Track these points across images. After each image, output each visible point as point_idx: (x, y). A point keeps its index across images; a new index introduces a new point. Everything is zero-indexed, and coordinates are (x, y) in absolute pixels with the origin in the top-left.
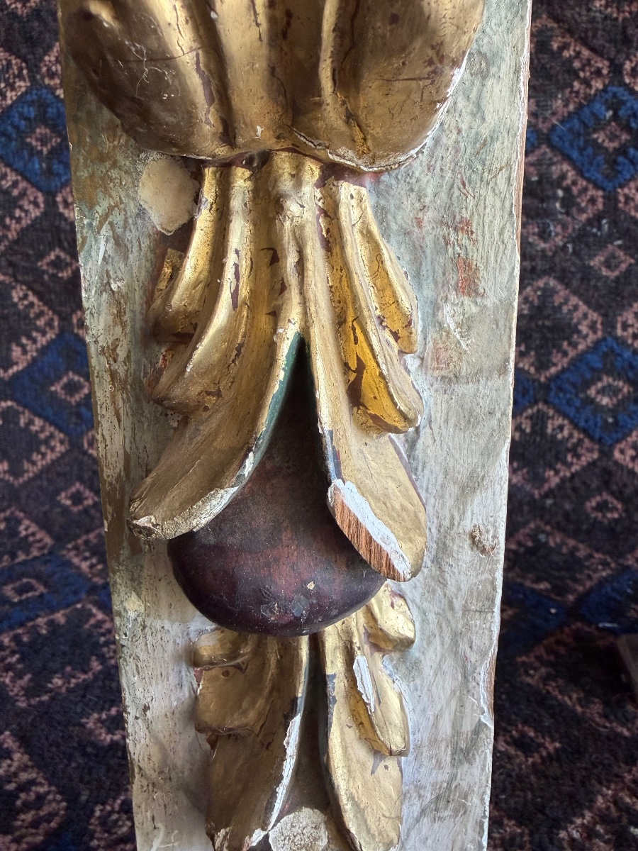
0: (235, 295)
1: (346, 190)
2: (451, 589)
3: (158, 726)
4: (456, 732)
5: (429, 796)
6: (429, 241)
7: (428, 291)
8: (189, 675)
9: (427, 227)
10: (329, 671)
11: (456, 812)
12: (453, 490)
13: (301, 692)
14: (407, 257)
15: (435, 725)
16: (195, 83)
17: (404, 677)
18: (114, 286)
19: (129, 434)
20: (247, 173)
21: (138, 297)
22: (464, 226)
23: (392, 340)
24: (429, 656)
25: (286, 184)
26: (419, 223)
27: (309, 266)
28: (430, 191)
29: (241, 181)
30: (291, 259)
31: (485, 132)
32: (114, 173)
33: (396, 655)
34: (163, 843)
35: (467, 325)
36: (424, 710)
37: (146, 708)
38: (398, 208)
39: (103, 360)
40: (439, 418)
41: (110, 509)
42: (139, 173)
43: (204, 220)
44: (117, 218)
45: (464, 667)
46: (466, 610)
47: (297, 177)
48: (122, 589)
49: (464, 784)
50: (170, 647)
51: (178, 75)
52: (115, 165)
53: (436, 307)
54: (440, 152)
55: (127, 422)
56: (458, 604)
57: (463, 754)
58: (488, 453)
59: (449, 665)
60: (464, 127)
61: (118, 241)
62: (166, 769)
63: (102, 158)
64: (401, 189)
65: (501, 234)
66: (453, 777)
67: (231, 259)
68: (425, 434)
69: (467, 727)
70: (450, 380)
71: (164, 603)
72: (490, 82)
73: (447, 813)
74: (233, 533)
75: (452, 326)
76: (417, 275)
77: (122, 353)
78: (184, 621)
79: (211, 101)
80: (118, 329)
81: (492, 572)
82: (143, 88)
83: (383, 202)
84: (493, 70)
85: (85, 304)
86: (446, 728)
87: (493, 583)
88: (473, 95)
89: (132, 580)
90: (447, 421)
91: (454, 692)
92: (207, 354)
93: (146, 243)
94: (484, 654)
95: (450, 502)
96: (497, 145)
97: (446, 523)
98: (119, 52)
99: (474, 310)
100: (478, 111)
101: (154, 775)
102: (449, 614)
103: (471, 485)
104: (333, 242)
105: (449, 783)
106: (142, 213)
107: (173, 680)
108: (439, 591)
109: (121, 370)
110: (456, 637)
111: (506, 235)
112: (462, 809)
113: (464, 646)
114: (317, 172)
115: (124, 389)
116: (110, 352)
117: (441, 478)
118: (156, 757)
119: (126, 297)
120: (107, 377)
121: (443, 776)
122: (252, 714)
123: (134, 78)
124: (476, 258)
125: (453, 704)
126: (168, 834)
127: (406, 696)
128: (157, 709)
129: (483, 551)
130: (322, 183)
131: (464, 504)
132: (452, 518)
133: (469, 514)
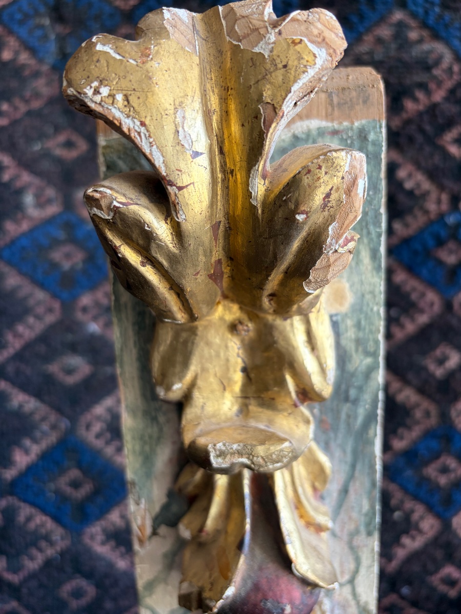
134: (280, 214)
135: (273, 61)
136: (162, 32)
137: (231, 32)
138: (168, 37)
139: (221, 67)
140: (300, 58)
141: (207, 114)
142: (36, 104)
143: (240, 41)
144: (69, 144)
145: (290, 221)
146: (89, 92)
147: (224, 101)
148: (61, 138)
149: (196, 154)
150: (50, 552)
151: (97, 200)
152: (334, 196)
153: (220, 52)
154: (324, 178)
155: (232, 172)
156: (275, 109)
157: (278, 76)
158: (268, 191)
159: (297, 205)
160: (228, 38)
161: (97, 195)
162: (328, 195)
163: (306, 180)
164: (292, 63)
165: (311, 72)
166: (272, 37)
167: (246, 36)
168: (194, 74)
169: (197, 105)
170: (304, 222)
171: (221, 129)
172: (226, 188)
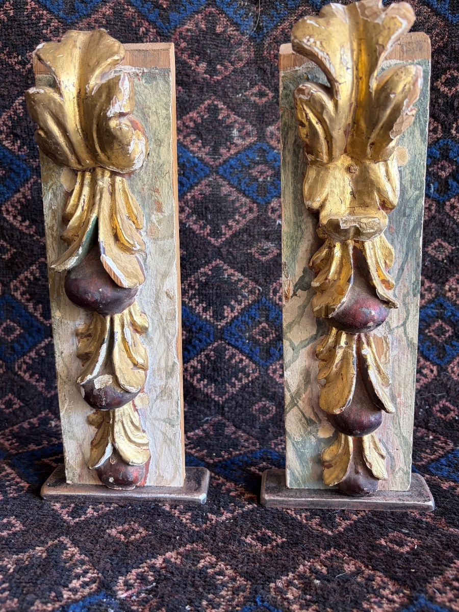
0: (83, 207)
1: (118, 178)
2: (161, 312)
3: (66, 360)
4: (167, 366)
5: (159, 391)
6: (146, 194)
7: (147, 211)
8: (76, 340)
9: (146, 191)
10: (115, 330)
11: (168, 397)
12: (159, 276)
13: (107, 336)
14: (140, 200)
15: (159, 363)
16: (66, 149)
17: (147, 344)
18: (53, 208)
19: (57, 255)
20: (90, 174)
21: (60, 211)
22: (157, 191)
23: (132, 224)
24: (156, 336)
25: (99, 177)
26: (143, 189)
27: (103, 199)
28: (146, 180)
29: (88, 176)
30: (98, 197)
31: (161, 162)
32: (53, 174)
33: (144, 335)
34: (68, 405)
35: (160, 222)
36: (155, 356)
37: (62, 353)
38: (137, 185)
39: (50, 231)
40: (153, 252)
41: (51, 280)
42: (61, 174)
43: (77, 187)
44: (54, 187)
45: (167, 340)
46: (166, 319)
47: (103, 175)
48: (54, 308)
49: (170, 386)
50: (70, 330)
51: (61, 148)
52: (54, 171)
53: (150, 216)
54: (148, 168)
55: (56, 251)
56: (164, 317)
57: (170, 374)
58: (170, 264)
59: (162, 340)
60: (155, 161)
61: (54, 194)
62: (68, 376)
63: (50, 169)
64: (137, 179)
65: (168, 193)
66: (167, 383)
67: (83, 197)
68: (149, 256)
69: (170, 364)
70: (155, 240)
71: (67, 314)
72: (161, 148)
73: (165, 398)
74: (80, 275)
75: (155, 222)
76: (143, 206)
77: (55, 228)
78: (74, 321)
79: (72, 154)
80: (54, 221)
81: (174, 306)
82: (53, 150)
83: (132, 183)
84: (162, 144)
85: (45, 213)
86: (163, 364)
87: (175, 309)
88: (157, 151)
89: (58, 305)
90: (156, 253)
91: (165, 350)
92: (74, 223)
93: (62, 194)
94: (174, 336)
95: (159, 281)
96: (165, 166)
97: (158, 288)
98: (46, 142)
99: (162, 217)
100: (159, 157)
101: (65, 378)
102: (161, 321)
103: (165, 275)
104: (113, 194)
105: (165, 386)
106: (61, 186)
107: (71, 342)
108: (158, 313)
109: (55, 234)
110: (164, 329)
111: (170, 193)
112: (170, 397)
113: (167, 333)
114: (109, 174)
115: (55, 240)
116: (52, 228)
117: (155, 272)
118: (66, 372)
119: (56, 211)
120: (51, 236)
121: (163, 383)
122: (93, 347)
123: (51, 148)
124: (161, 200)
125: (165, 354)
126: (70, 402)
127: (148, 350)
128: (66, 353)
129: (170, 298)
130: (110, 177)
131: (164, 281)
132: (160, 286)
133: (165, 285)
134: (383, 95)
135: (384, 27)
136: (333, 15)
137: (363, 14)
138: (336, 17)
139: (358, 30)
140: (395, 24)
141: (352, 51)
142: (240, 65)
143: (367, 17)
144: (262, 94)
145: (387, 98)
146: (305, 41)
147: (359, 45)
148: (255, 90)
149: (348, 68)
150: (245, 381)
151: (304, 90)
152: (407, 86)
153: (358, 23)
154: (404, 77)
155: (361, 78)
156: (383, 47)
157: (385, 33)
158: (378, 85)
159: (391, 90)
160: (361, 17)
161: (304, 88)
162: (405, 86)
163: (396, 78)
164: (392, 26)
165: (400, 31)
166: (383, 16)
167: (371, 16)
168: (347, 33)
169: (349, 46)
170: (394, 99)
171: (358, 58)
172: (358, 86)
